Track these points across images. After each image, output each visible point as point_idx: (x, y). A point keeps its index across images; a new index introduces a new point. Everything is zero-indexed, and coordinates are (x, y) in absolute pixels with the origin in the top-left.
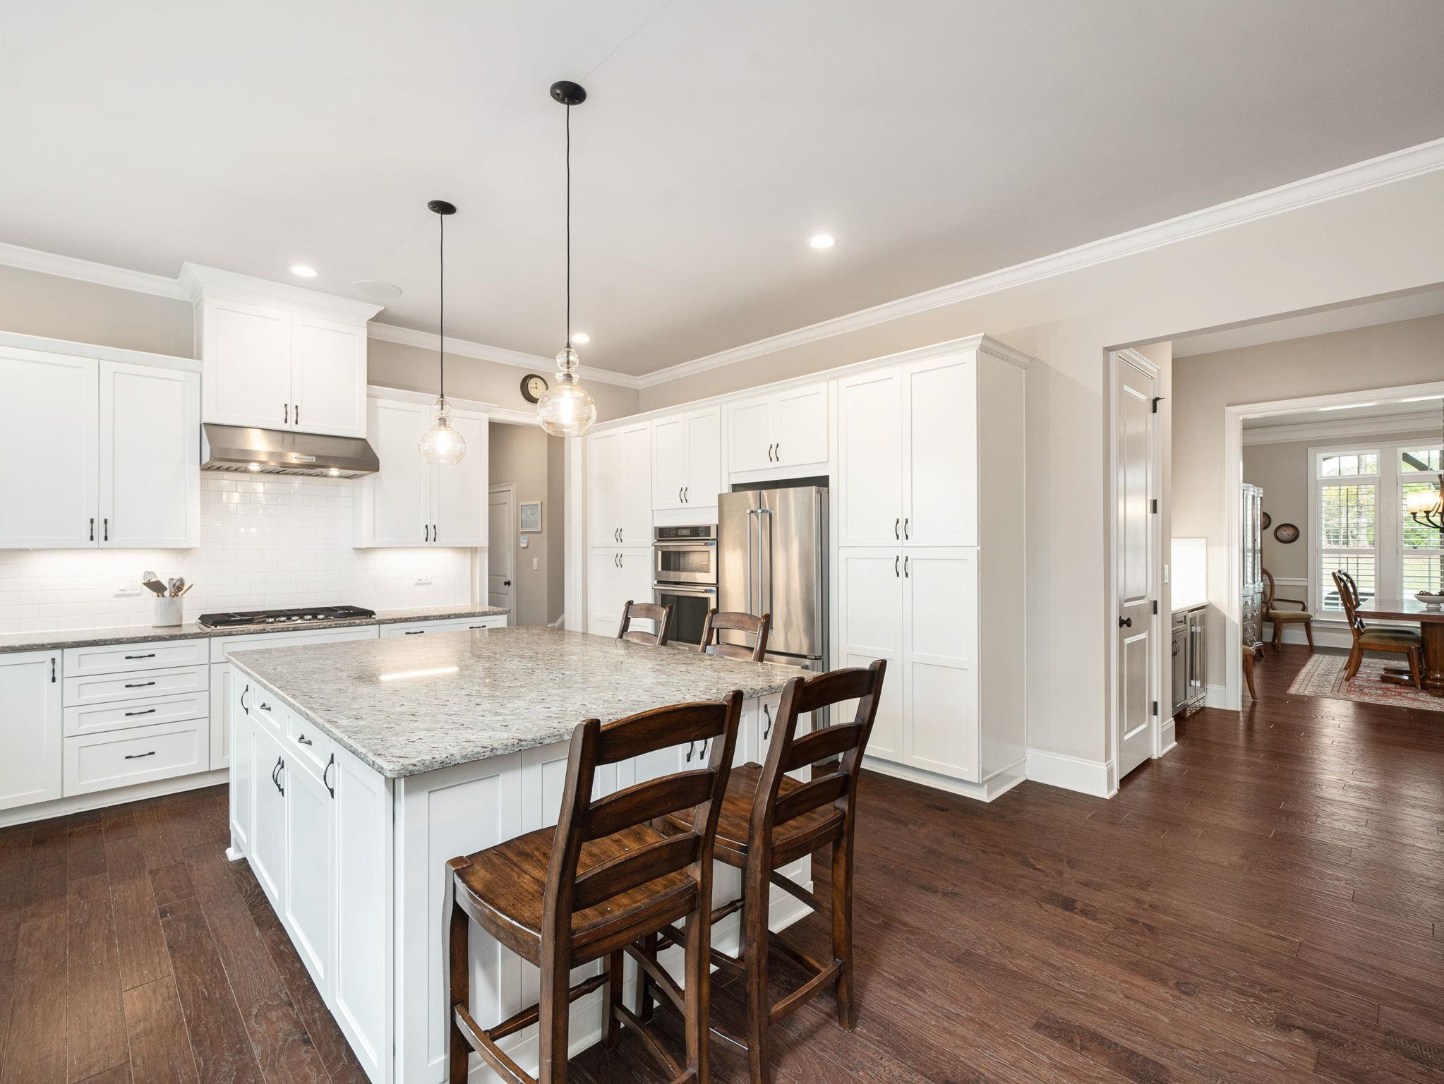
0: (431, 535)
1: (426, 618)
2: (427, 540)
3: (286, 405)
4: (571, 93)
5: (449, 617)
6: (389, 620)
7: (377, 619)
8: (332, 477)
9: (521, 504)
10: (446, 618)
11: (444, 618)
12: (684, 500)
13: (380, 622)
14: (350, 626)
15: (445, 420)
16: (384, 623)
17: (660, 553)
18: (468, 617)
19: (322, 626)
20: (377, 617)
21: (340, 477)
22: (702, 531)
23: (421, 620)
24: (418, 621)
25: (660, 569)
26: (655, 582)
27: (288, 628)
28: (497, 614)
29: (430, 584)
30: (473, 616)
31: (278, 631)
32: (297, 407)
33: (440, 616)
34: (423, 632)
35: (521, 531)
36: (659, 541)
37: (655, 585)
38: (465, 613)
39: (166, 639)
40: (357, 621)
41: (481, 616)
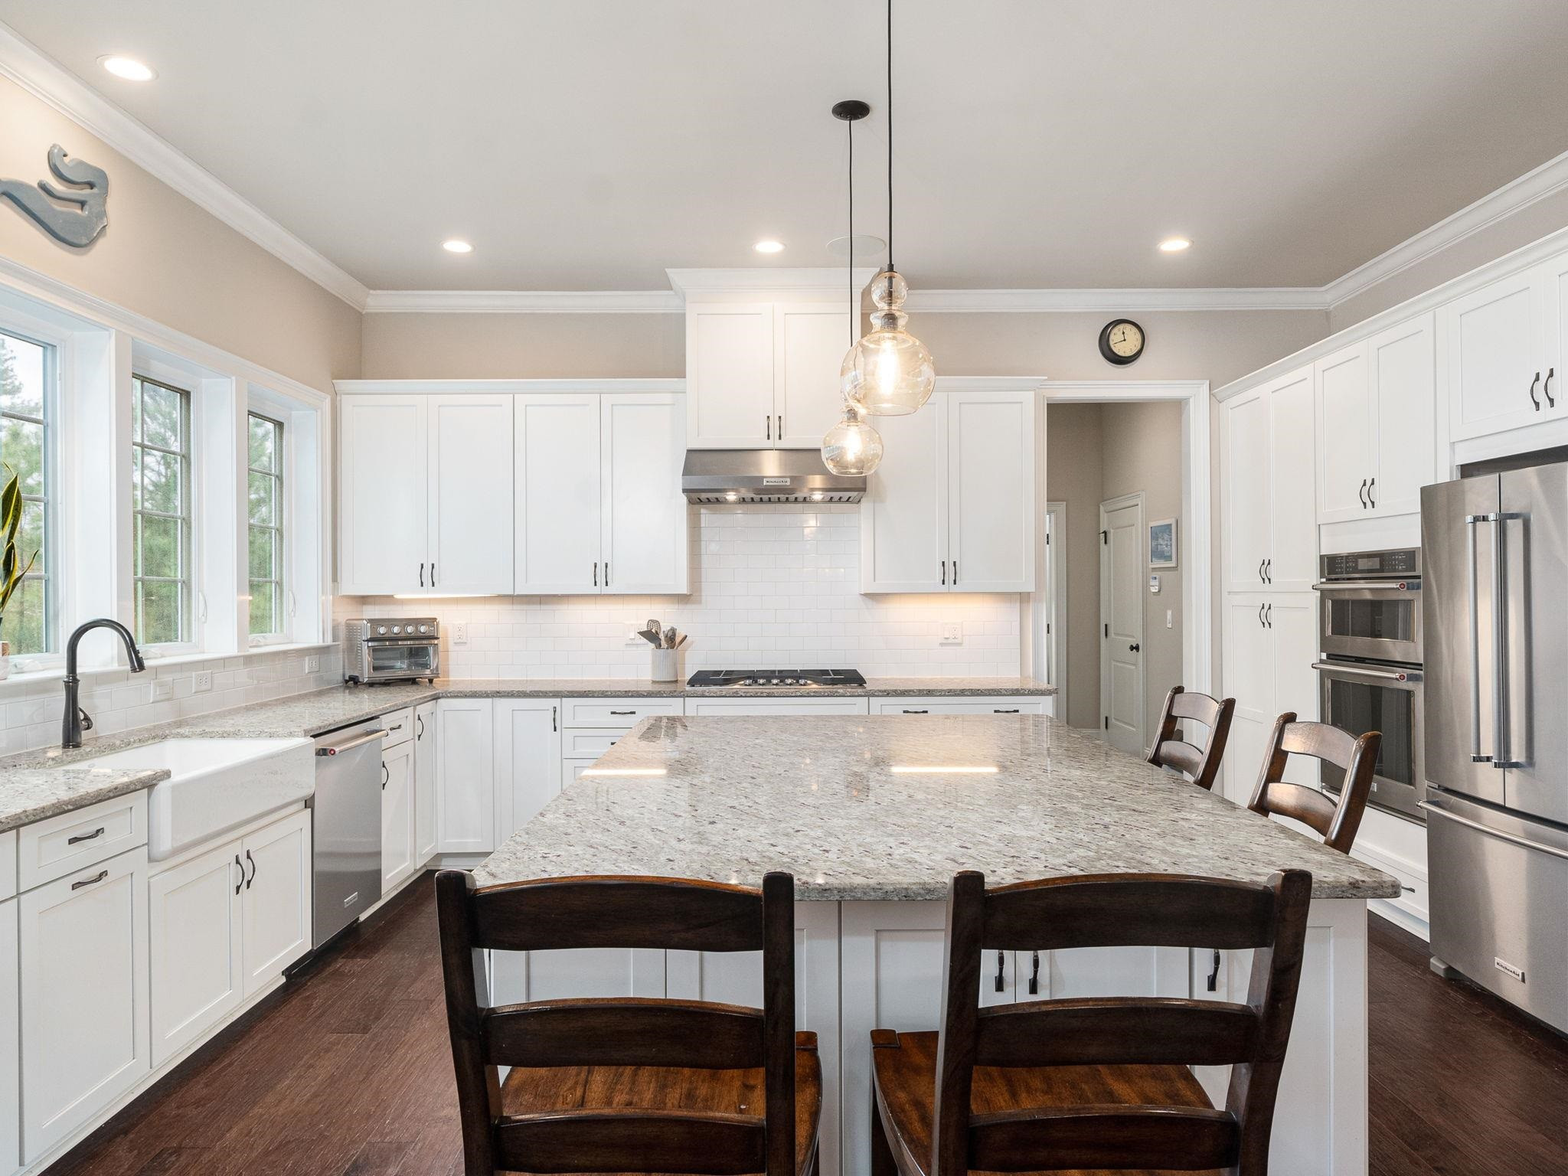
0: (950, 574)
1: (930, 693)
2: (943, 583)
3: (768, 417)
5: (962, 693)
6: (880, 691)
7: (868, 689)
8: (817, 503)
9: (1150, 525)
10: (958, 695)
11: (956, 695)
12: (1369, 504)
13: (871, 694)
14: (832, 696)
16: (874, 696)
17: (1329, 604)
18: (990, 695)
19: (799, 694)
20: (868, 686)
22: (1400, 561)
23: (923, 696)
24: (919, 696)
25: (1329, 632)
26: (1324, 656)
27: (762, 693)
28: (1036, 694)
29: (960, 644)
30: (998, 695)
31: (751, 696)
32: (780, 417)
33: (950, 691)
34: (926, 712)
35: (1151, 566)
36: (1329, 580)
37: (1322, 662)
38: (985, 690)
39: (644, 696)
40: (841, 691)
41: (1011, 695)
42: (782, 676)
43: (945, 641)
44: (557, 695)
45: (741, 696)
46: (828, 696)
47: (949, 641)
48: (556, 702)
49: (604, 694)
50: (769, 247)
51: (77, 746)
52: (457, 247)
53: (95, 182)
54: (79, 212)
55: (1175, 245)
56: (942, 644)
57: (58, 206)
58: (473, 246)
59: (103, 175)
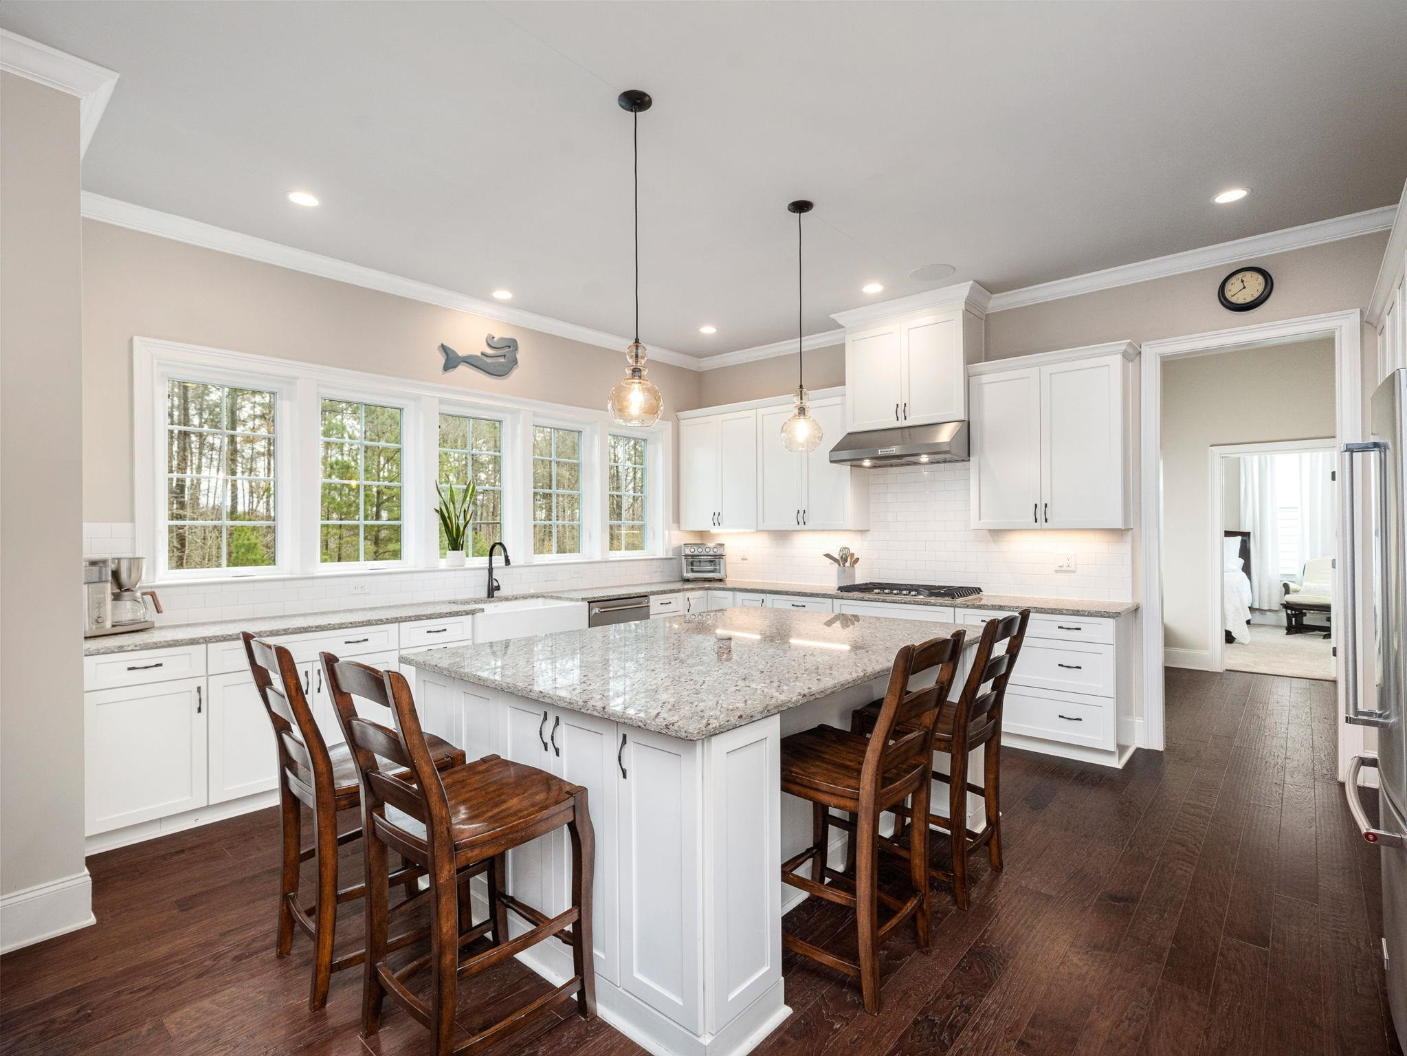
0: (1041, 516)
2: (1036, 521)
3: (898, 405)
4: (636, 101)
8: (923, 464)
15: (804, 409)
21: (932, 463)
23: (995, 609)
27: (879, 599)
28: (1096, 616)
29: (1074, 572)
30: (1061, 614)
32: (905, 404)
38: (1049, 609)
39: (809, 596)
40: (933, 601)
41: (1071, 615)
42: (900, 588)
43: (1059, 569)
44: (763, 592)
45: (866, 600)
46: (923, 605)
47: (1063, 569)
48: (763, 596)
49: (787, 593)
50: (873, 288)
51: (493, 597)
52: (708, 330)
53: (511, 345)
54: (503, 360)
55: (1231, 196)
56: (1057, 571)
57: (489, 360)
58: (717, 329)
59: (514, 341)
